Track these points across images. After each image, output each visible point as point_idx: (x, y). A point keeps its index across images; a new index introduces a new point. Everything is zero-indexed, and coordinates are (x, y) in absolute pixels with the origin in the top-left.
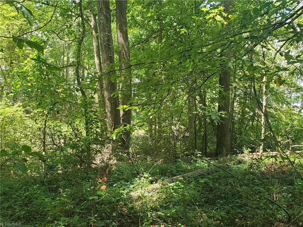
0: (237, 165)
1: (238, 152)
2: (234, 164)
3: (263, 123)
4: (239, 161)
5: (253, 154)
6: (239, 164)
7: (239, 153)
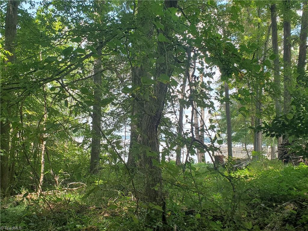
0: (14, 207)
1: (16, 192)
2: (11, 207)
3: (43, 162)
4: (17, 202)
5: (32, 193)
6: (17, 206)
7: (17, 194)
